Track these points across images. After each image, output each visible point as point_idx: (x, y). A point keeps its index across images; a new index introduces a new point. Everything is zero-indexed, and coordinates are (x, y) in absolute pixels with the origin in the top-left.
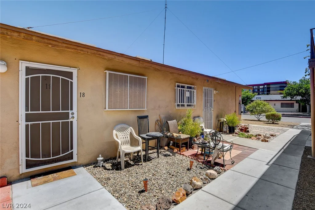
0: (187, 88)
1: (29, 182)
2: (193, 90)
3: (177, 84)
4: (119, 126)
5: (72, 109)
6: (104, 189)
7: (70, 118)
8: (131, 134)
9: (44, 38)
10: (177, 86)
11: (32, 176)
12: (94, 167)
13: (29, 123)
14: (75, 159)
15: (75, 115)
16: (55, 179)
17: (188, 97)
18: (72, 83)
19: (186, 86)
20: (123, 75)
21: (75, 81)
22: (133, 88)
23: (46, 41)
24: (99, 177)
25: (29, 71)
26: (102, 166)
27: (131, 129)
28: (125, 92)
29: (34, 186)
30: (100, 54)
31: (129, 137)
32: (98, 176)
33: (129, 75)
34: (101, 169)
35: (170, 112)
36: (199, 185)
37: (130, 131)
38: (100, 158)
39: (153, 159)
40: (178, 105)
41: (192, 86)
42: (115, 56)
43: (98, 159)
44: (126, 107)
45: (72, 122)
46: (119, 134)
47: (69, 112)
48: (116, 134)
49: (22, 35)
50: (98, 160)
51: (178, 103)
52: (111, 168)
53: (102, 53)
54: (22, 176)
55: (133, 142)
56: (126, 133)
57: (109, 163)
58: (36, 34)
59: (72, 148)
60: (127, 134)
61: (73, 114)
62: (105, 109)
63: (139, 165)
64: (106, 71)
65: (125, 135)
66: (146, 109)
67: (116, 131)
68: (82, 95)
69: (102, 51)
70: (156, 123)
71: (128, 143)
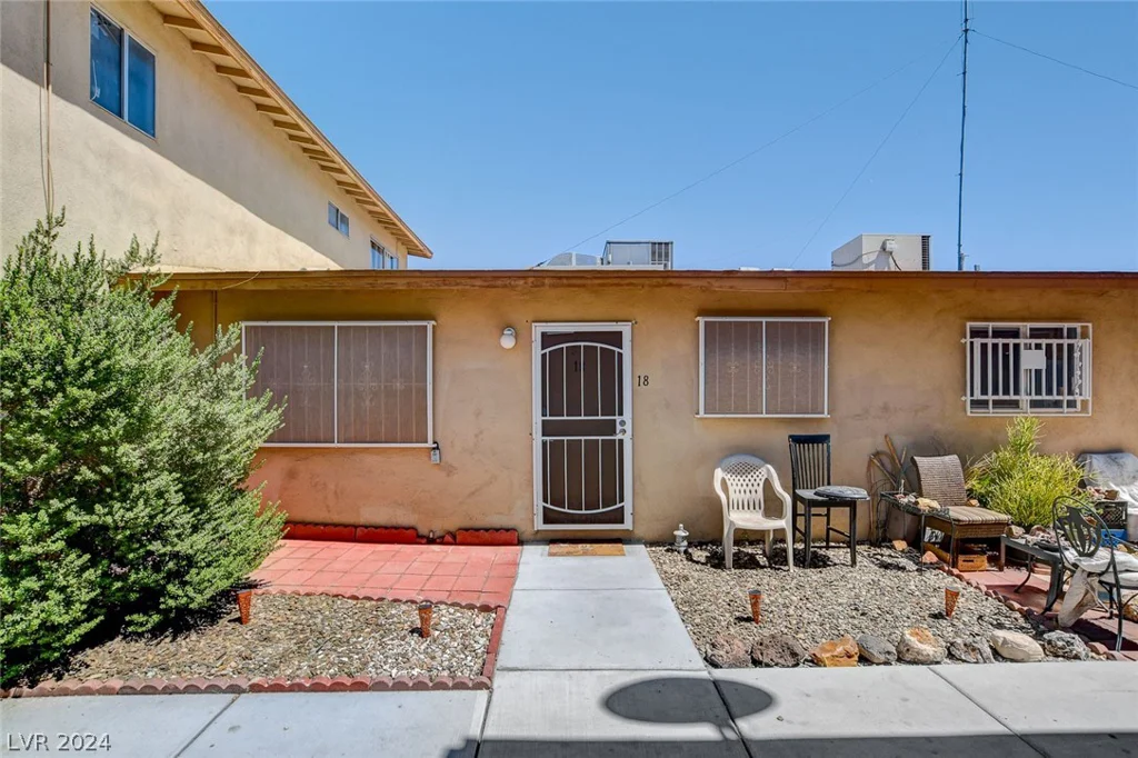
0: (1032, 337)
1: (547, 548)
2: (1065, 342)
3: (969, 324)
4: (734, 460)
5: (621, 414)
6: (665, 592)
7: (618, 432)
8: (768, 485)
9: (560, 278)
10: (971, 332)
11: (553, 541)
12: (667, 551)
13: (548, 438)
14: (628, 525)
15: (628, 427)
16: (585, 553)
17: (1038, 372)
18: (620, 355)
19: (1026, 327)
20: (730, 322)
21: (626, 351)
22: (780, 355)
23: (565, 281)
24: (668, 570)
25: (548, 339)
26: (686, 552)
27: (768, 470)
28: (752, 369)
29: (551, 554)
30: (671, 285)
31: (760, 489)
32: (665, 567)
33: (764, 320)
34: (679, 558)
35: (938, 426)
36: (925, 653)
37: (766, 476)
38: (681, 533)
39: (835, 564)
40: (976, 404)
41: (1066, 326)
42: (709, 280)
43: (676, 533)
44: (759, 410)
45: (621, 441)
46: (732, 481)
47: (615, 420)
48: (723, 481)
49: (530, 280)
50: (675, 536)
51: (978, 395)
52: (703, 560)
53: (674, 281)
54: (539, 536)
55: (772, 507)
56: (752, 480)
57: (706, 549)
58: (549, 274)
59: (622, 500)
60: (755, 484)
61: (623, 423)
62: (698, 413)
63: (779, 569)
64: (698, 318)
65: (750, 484)
66: (826, 415)
67: (724, 470)
68: (642, 380)
69: (677, 275)
70: (871, 460)
71: (757, 507)
